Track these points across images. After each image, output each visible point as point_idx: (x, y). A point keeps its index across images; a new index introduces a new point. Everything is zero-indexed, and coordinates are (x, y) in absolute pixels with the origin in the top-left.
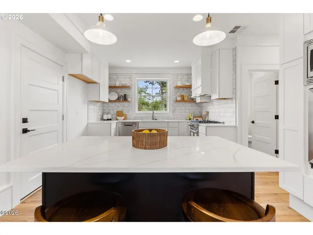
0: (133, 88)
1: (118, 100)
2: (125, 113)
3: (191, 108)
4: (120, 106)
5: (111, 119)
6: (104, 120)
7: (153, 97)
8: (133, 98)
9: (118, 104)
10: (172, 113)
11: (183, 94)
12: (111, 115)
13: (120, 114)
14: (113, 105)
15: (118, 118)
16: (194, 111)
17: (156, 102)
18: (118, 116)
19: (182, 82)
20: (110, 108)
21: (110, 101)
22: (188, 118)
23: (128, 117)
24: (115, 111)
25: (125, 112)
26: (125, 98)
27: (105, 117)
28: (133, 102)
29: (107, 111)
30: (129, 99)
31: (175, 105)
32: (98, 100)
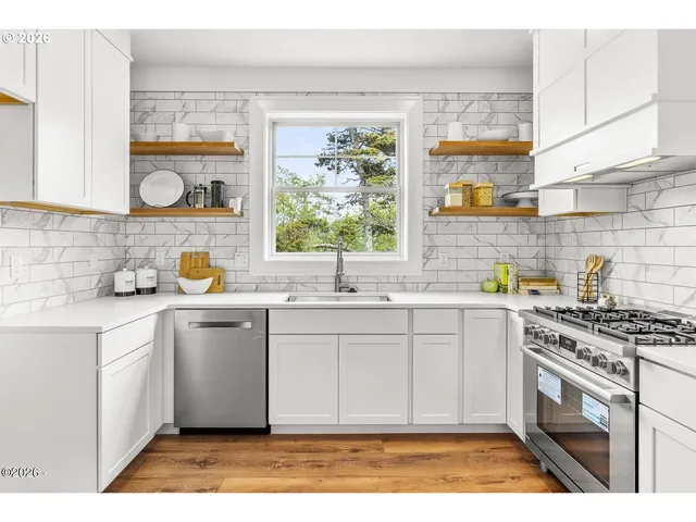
0: (251, 155)
1: (186, 203)
2: (222, 263)
3: (504, 240)
4: (196, 233)
5: (153, 291)
6: (118, 295)
7: (340, 207)
8: (252, 198)
9: (185, 223)
10: (420, 261)
11: (468, 178)
12: (152, 273)
13: (196, 266)
14: (164, 226)
15: (185, 283)
16: (514, 252)
17: (349, 221)
18: (188, 276)
19: (465, 127)
20: (149, 241)
21: (140, 209)
22: (492, 286)
23: (230, 277)
24: (176, 253)
25: (218, 258)
26: (217, 197)
27: (124, 282)
28: (252, 213)
29: (139, 253)
30: (235, 204)
31: (432, 228)
32: (28, 199)
